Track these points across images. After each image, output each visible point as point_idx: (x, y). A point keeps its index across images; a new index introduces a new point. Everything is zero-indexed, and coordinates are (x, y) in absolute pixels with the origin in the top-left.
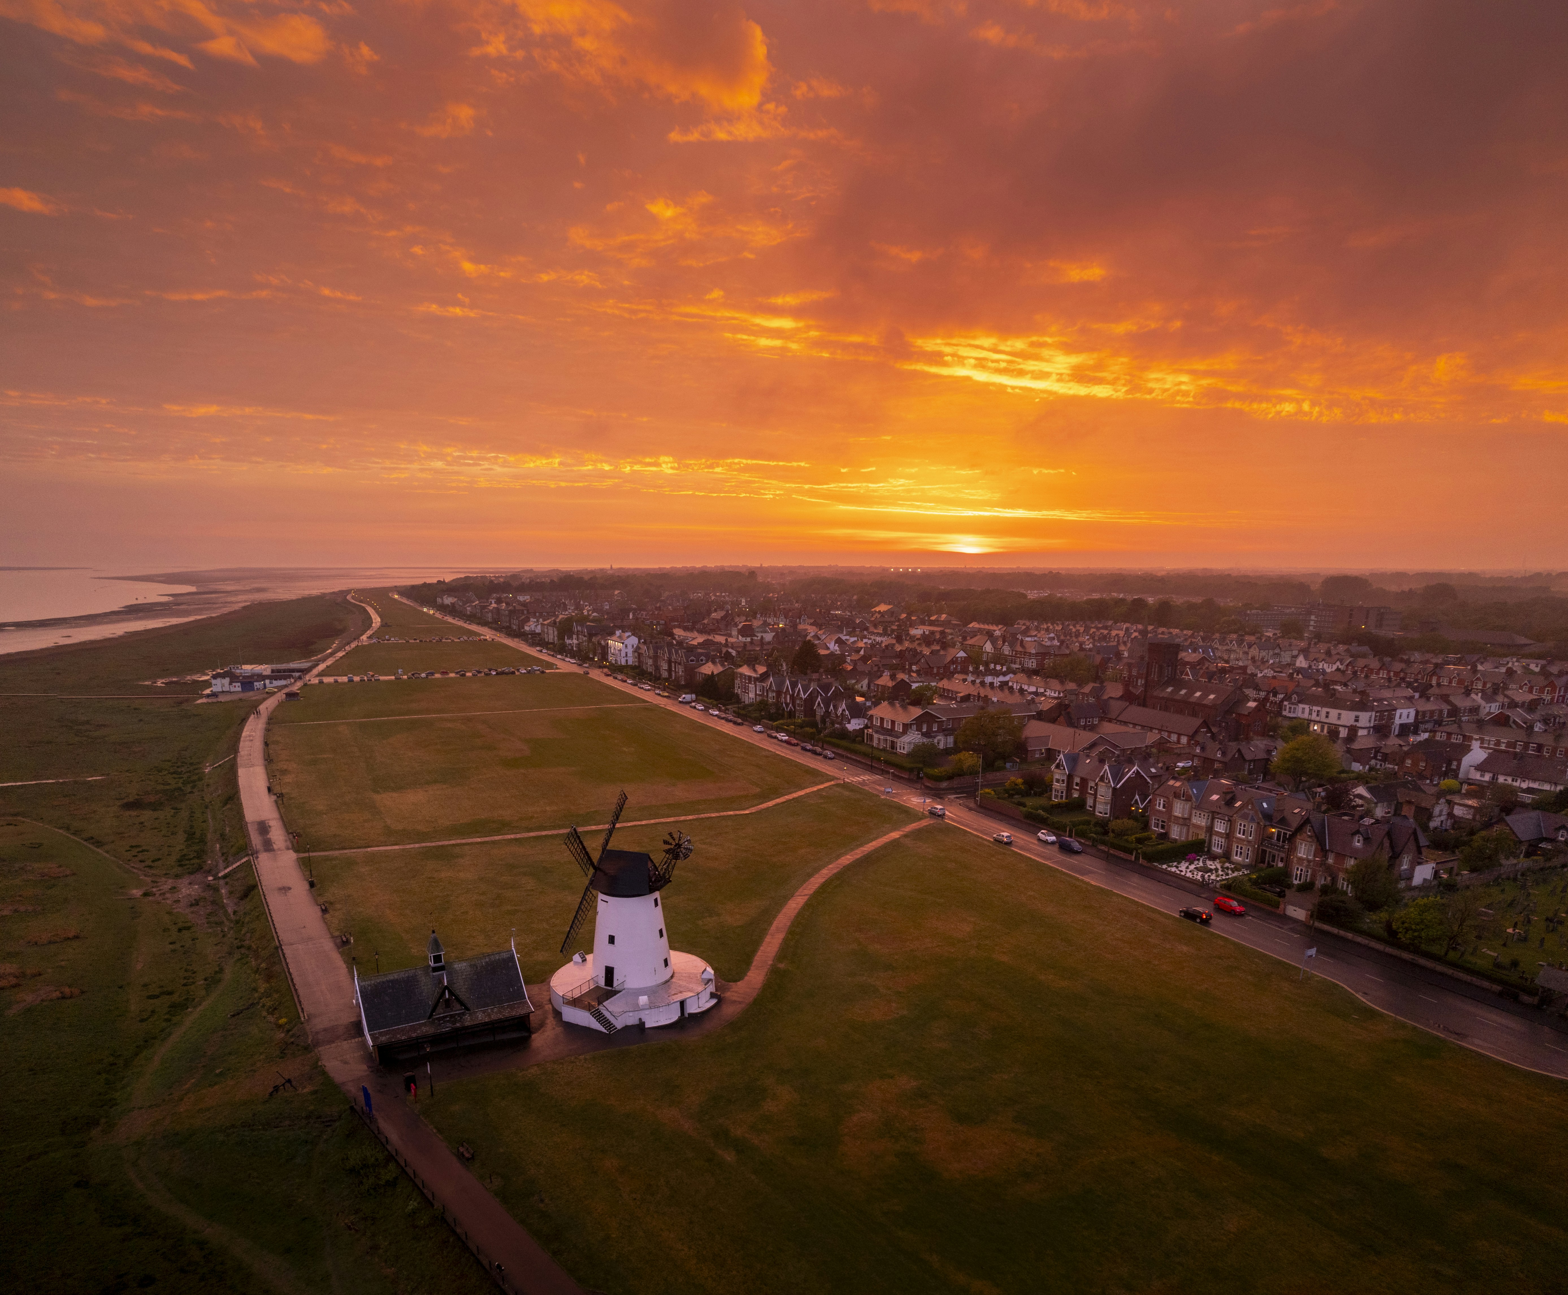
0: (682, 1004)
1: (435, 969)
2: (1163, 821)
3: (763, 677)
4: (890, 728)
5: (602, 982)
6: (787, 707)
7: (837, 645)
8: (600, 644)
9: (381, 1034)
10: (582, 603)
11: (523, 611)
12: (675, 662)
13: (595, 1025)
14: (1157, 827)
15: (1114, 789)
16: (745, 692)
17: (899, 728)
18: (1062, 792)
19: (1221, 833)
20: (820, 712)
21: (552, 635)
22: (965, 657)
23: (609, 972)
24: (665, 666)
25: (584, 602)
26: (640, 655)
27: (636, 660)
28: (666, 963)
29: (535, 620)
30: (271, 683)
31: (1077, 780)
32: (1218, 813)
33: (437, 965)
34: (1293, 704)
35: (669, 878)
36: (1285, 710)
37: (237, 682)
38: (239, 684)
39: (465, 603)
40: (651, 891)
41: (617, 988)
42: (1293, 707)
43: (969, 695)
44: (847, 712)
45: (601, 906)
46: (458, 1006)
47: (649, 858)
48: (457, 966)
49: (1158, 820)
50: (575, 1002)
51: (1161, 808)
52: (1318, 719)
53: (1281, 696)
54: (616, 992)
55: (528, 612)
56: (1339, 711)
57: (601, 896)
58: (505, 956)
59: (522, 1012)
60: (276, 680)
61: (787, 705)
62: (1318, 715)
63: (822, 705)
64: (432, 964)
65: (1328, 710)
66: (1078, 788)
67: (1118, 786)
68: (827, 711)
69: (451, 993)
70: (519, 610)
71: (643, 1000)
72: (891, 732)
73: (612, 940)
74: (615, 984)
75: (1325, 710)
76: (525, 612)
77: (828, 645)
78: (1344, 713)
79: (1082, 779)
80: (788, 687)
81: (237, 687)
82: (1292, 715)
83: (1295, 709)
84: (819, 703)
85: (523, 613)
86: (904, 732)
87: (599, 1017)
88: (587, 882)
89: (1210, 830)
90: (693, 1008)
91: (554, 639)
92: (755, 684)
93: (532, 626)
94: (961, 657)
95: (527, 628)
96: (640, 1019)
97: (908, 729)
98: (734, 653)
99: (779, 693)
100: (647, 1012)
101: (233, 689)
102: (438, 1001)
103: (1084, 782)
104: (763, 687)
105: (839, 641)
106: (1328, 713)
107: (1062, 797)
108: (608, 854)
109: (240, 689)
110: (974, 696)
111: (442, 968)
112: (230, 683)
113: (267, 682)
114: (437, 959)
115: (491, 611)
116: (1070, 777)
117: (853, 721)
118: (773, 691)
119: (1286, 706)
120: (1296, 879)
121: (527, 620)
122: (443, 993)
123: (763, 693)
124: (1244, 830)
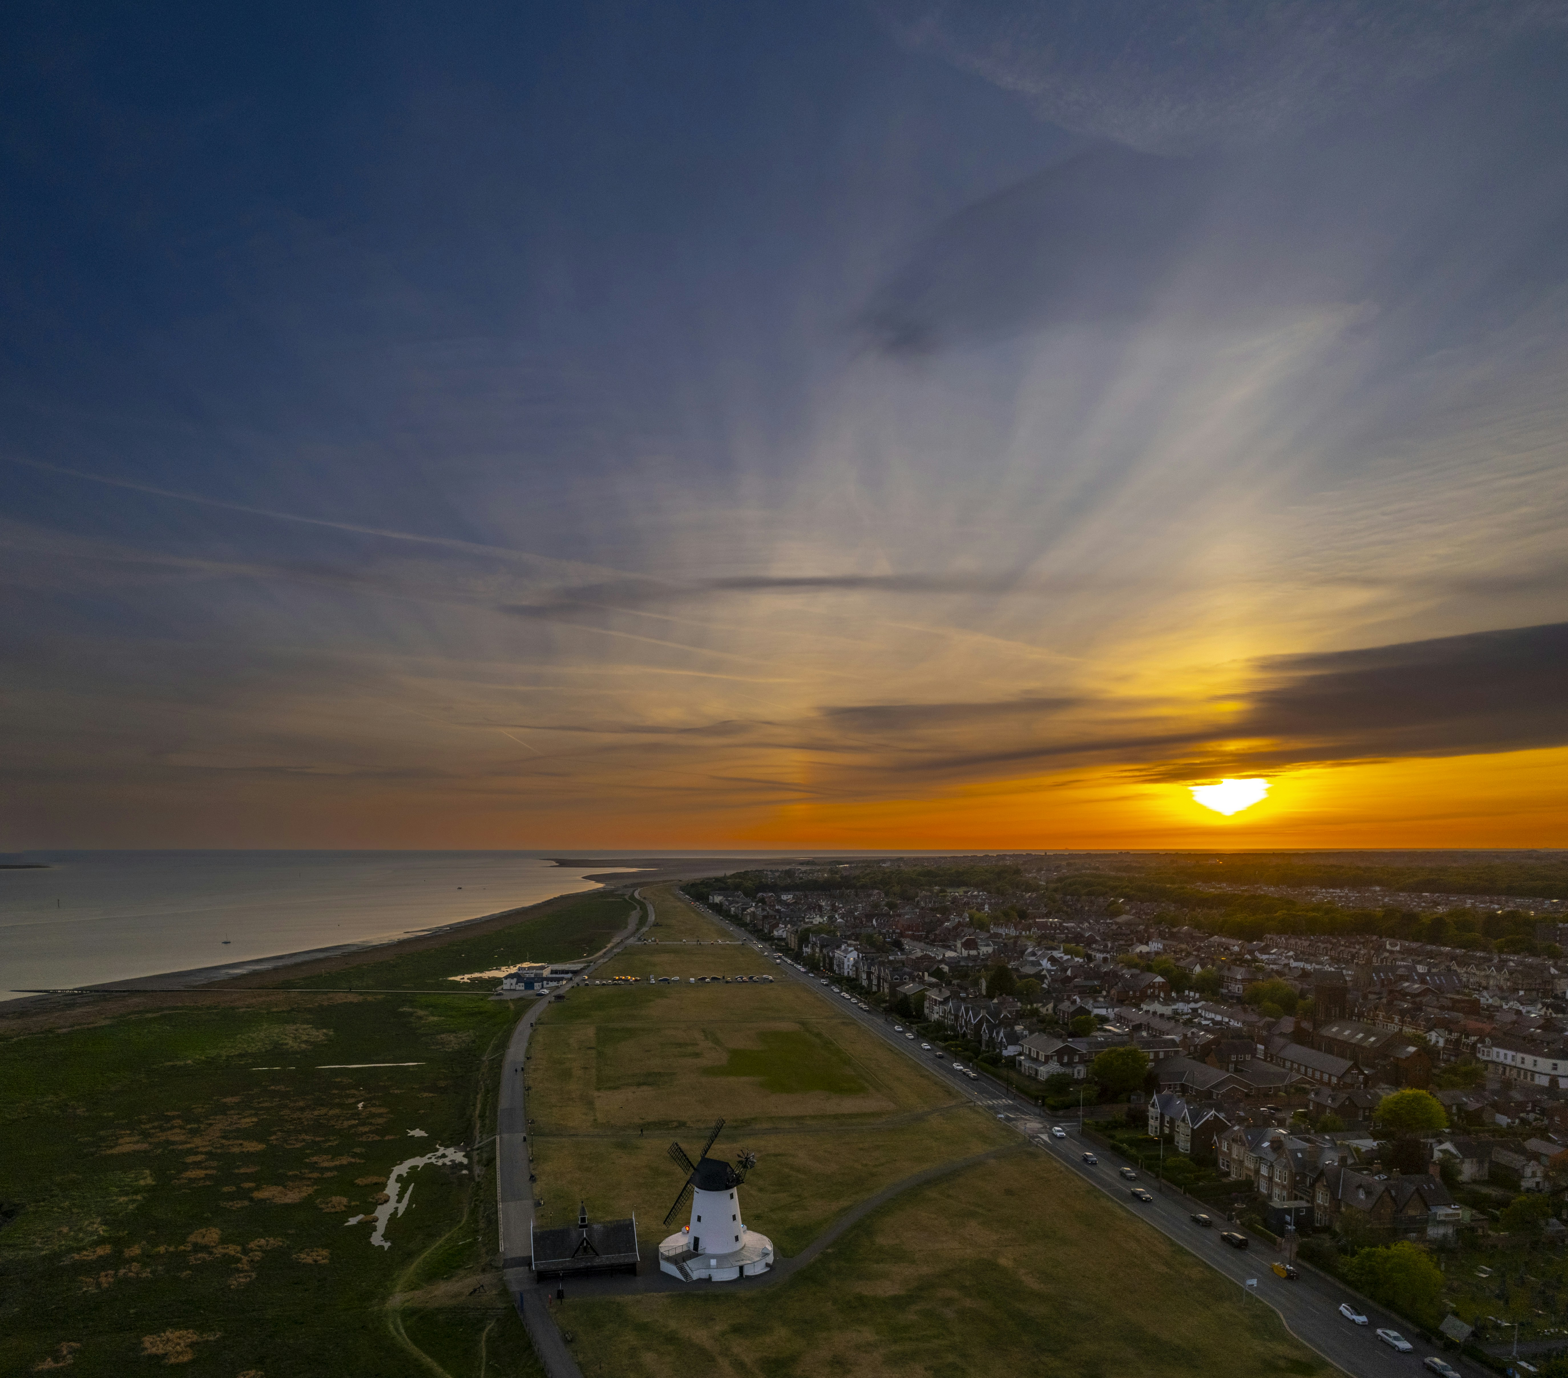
0: (741, 1268)
1: (581, 1227)
2: (1227, 1161)
3: (946, 1001)
4: (1035, 1057)
5: (692, 1248)
6: (961, 1029)
7: (1049, 962)
8: (829, 956)
9: (541, 1264)
10: (837, 904)
11: (775, 916)
12: (883, 979)
13: (679, 1276)
14: (1224, 1166)
15: (1192, 1129)
16: (932, 1012)
17: (1042, 1058)
18: (1156, 1128)
19: (1265, 1176)
20: (985, 1037)
21: (793, 943)
22: (1163, 982)
23: (696, 1240)
24: (875, 982)
25: (839, 904)
26: (857, 969)
27: (854, 973)
28: (737, 1238)
29: (783, 926)
30: (547, 984)
31: (1167, 1118)
32: (1264, 1159)
33: (582, 1224)
34: (1486, 1047)
35: (742, 1180)
36: (1479, 1052)
37: (522, 982)
38: (523, 984)
39: (731, 903)
40: (728, 1187)
41: (700, 1252)
42: (1486, 1050)
43: (1141, 1024)
44: (1004, 1040)
45: (695, 1195)
46: (592, 1252)
47: (729, 1165)
48: (595, 1226)
49: (1224, 1160)
50: (668, 1259)
51: (1225, 1150)
52: (1513, 1064)
53: (1475, 1038)
54: (698, 1255)
55: (780, 918)
56: (1535, 1058)
57: (696, 1189)
58: (628, 1222)
59: (631, 1261)
60: (551, 981)
61: (961, 1027)
62: (1513, 1060)
63: (987, 1031)
64: (579, 1222)
65: (1525, 1056)
66: (1168, 1125)
67: (1195, 1127)
68: (991, 1037)
69: (587, 1242)
70: (771, 916)
71: (713, 1262)
72: (1036, 1060)
73: (699, 1219)
74: (699, 1249)
75: (1520, 1055)
76: (778, 917)
77: (1041, 962)
78: (1540, 1060)
79: (1171, 1118)
80: (963, 1012)
81: (521, 986)
82: (1485, 1058)
83: (1489, 1052)
84: (984, 1029)
85: (775, 918)
86: (1046, 1062)
87: (682, 1270)
88: (688, 1177)
89: (1257, 1172)
90: (749, 1272)
91: (795, 946)
92: (939, 1005)
93: (780, 932)
94: (1159, 982)
95: (775, 933)
96: (710, 1275)
97: (1048, 1060)
98: (946, 968)
99: (957, 1017)
100: (715, 1270)
101: (518, 988)
102: (579, 1247)
103: (1172, 1121)
104: (945, 1009)
105: (1053, 960)
106: (1523, 1059)
107: (1156, 1132)
108: (704, 1161)
109: (523, 988)
110: (1145, 1025)
111: (585, 1226)
112: (517, 984)
113: (545, 982)
114: (583, 1220)
115: (749, 914)
116: (1162, 1116)
117: (1010, 1048)
118: (952, 1014)
119: (1479, 1048)
120: (1317, 1223)
121: (776, 926)
122: (583, 1242)
123: (945, 1014)
124: (1280, 1176)
